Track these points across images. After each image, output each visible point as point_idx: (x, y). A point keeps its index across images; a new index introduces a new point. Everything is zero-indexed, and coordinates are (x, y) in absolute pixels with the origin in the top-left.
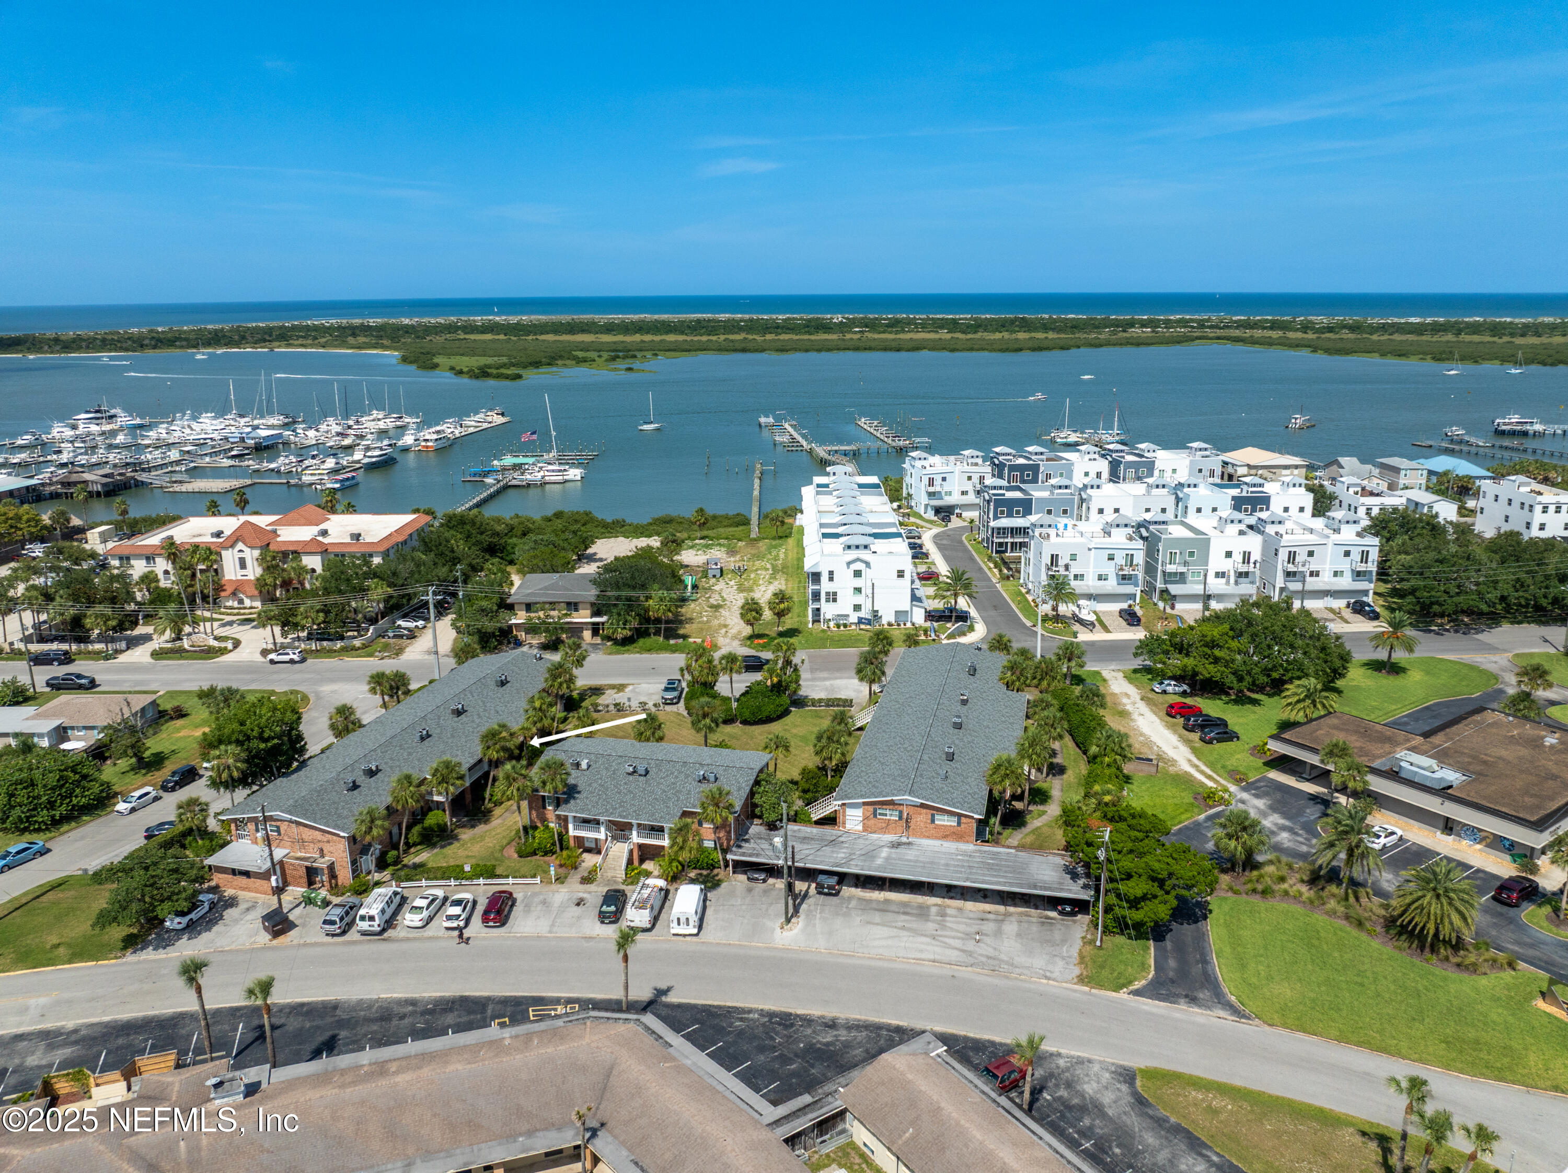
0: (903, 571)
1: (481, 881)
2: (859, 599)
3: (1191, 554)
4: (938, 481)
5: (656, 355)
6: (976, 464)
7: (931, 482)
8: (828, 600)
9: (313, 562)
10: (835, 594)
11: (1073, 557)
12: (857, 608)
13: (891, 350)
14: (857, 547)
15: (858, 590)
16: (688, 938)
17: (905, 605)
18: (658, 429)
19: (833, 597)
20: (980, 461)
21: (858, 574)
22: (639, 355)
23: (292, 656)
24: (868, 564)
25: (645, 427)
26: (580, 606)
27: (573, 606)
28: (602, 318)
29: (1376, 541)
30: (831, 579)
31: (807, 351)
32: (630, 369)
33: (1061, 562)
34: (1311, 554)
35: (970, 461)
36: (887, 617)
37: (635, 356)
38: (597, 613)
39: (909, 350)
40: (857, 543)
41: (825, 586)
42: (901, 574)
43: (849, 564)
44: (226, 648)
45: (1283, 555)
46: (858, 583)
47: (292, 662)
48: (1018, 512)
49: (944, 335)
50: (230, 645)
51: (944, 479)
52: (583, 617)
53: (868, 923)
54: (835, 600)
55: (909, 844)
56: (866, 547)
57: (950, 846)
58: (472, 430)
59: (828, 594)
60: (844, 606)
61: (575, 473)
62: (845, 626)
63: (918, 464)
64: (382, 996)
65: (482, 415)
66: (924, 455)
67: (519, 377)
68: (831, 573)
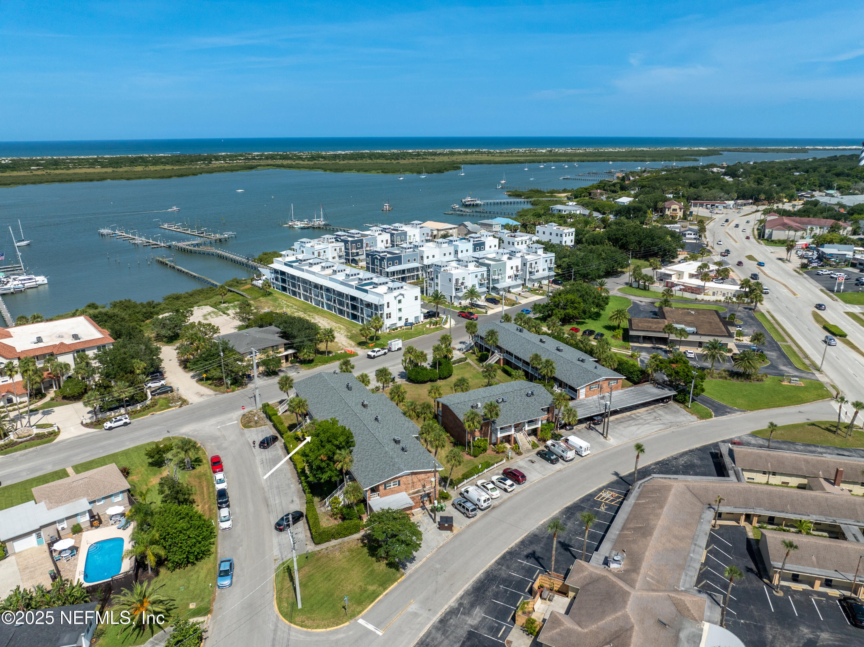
1: (486, 470)
2: (400, 315)
3: (500, 270)
6: (333, 242)
7: (319, 254)
8: (387, 318)
9: (68, 359)
10: (390, 314)
11: (464, 279)
12: (400, 319)
14: (398, 288)
15: (400, 309)
17: (418, 313)
19: (389, 316)
21: (400, 301)
24: (403, 295)
26: (279, 347)
27: (275, 347)
29: (554, 255)
30: (388, 307)
33: (460, 282)
34: (536, 263)
36: (411, 320)
38: (286, 350)
40: (398, 286)
41: (386, 311)
42: (416, 298)
43: (395, 297)
44: (53, 432)
45: (528, 265)
46: (400, 306)
48: (396, 263)
50: (53, 429)
51: (325, 252)
52: (282, 352)
54: (390, 317)
56: (402, 287)
59: (387, 314)
60: (394, 320)
61: (42, 279)
62: (397, 329)
66: (308, 240)
68: (388, 303)
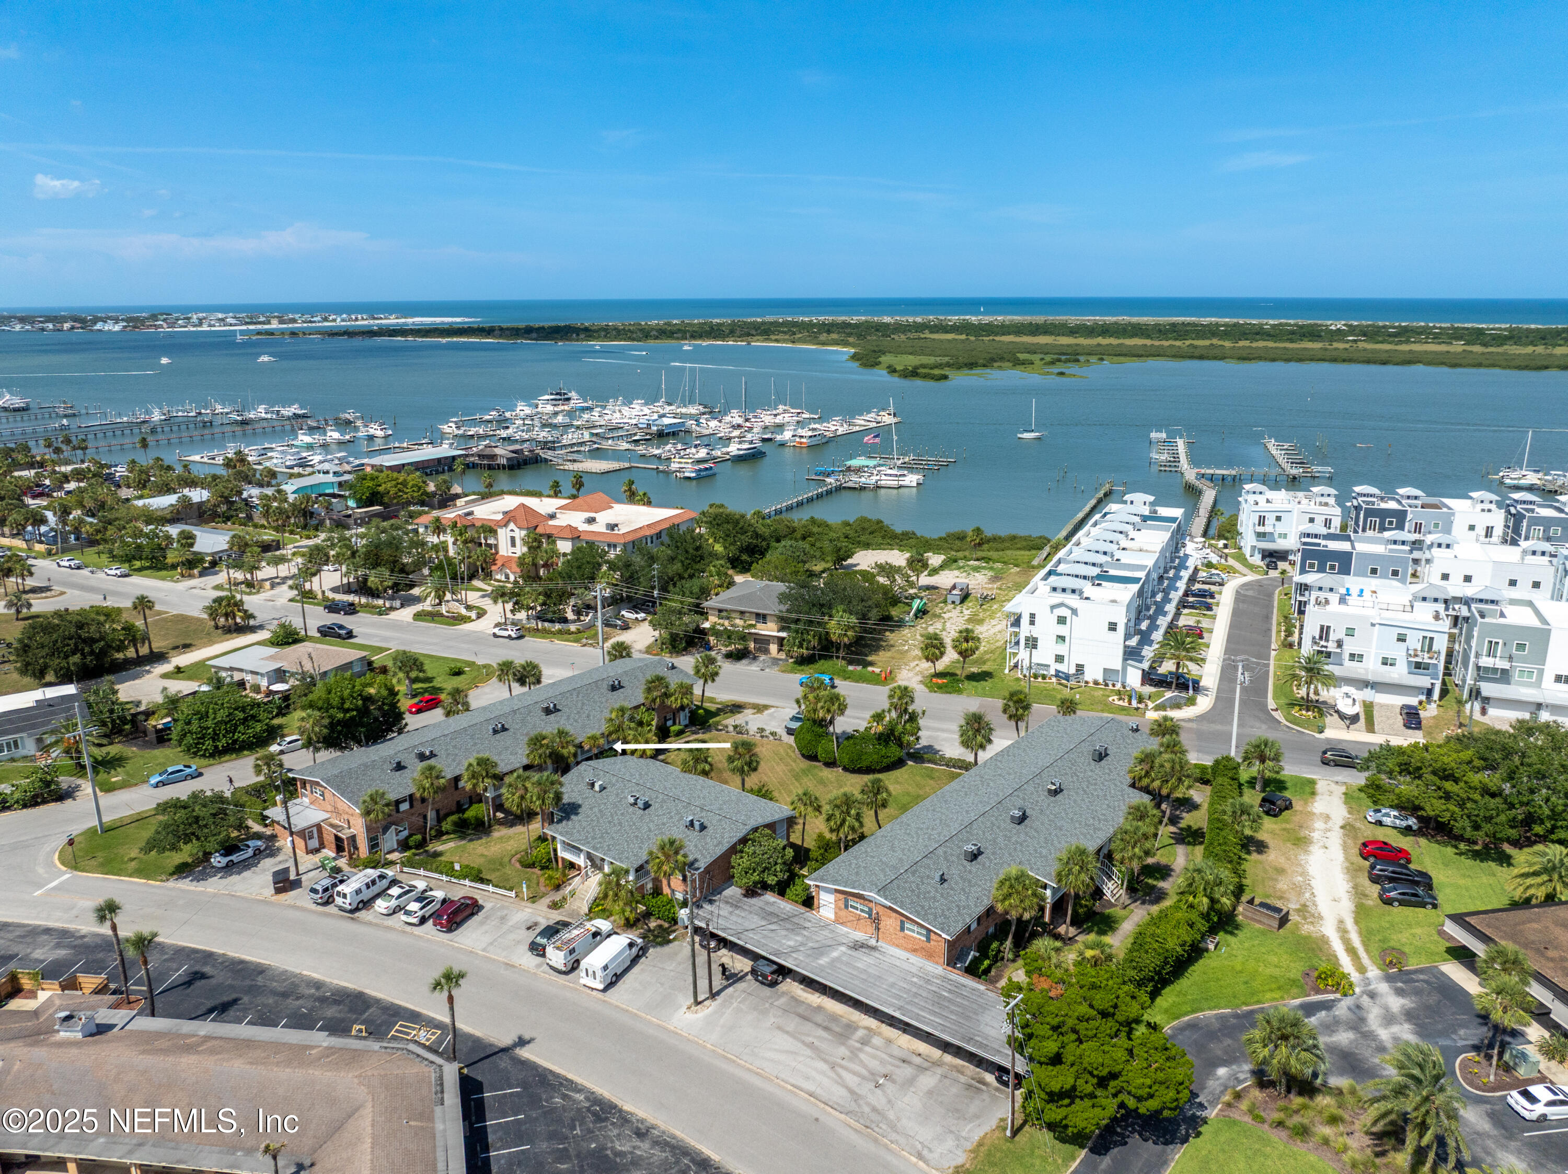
0: (1115, 624)
1: (467, 882)
2: (1062, 649)
3: (1521, 647)
4: (1270, 519)
5: (1102, 359)
6: (1326, 504)
7: (1262, 521)
8: (1027, 646)
9: (565, 547)
10: (1035, 639)
11: (1350, 632)
12: (1059, 659)
13: (1375, 362)
14: (1064, 590)
15: (1061, 638)
16: (595, 993)
17: (1116, 663)
18: (1039, 439)
19: (1032, 643)
20: (1332, 501)
21: (1062, 620)
22: (1082, 358)
23: (510, 632)
24: (1074, 612)
25: (1026, 435)
26: (768, 618)
27: (762, 618)
28: (1073, 320)
30: (1032, 623)
31: (1273, 360)
32: (1062, 374)
33: (1333, 636)
35: (1319, 499)
36: (1093, 673)
37: (1078, 361)
38: (780, 628)
39: (1397, 364)
40: (1064, 586)
41: (1026, 630)
42: (1113, 627)
43: (1053, 607)
44: (470, 617)
46: (1063, 630)
47: (509, 637)
48: (1332, 567)
49: (1458, 347)
50: (473, 615)
51: (1278, 519)
52: (770, 629)
53: (779, 1028)
54: (1035, 647)
55: (874, 948)
56: (1075, 591)
57: (917, 962)
58: (857, 428)
59: (1027, 639)
60: (1044, 655)
61: (912, 479)
62: (1044, 677)
63: (1251, 498)
64: (305, 973)
65: (873, 415)
66: (1261, 488)
67: (945, 377)
68: (1032, 616)
